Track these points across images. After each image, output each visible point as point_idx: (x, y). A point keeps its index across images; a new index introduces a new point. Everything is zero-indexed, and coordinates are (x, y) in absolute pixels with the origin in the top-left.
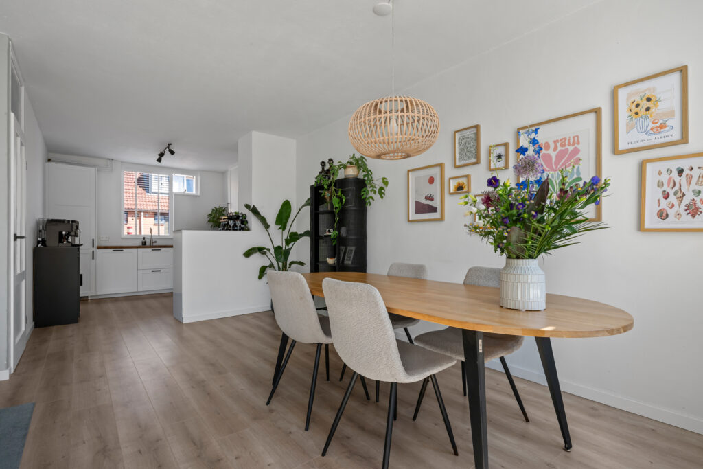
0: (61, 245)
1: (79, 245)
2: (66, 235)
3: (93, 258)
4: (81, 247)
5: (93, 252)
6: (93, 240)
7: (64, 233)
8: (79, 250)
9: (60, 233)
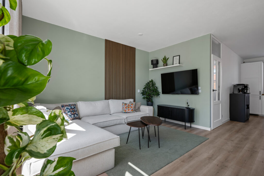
0: (239, 93)
1: (249, 93)
2: (241, 89)
3: (260, 99)
4: (250, 94)
5: (260, 96)
6: (260, 91)
7: (240, 89)
8: (249, 95)
9: (239, 89)
